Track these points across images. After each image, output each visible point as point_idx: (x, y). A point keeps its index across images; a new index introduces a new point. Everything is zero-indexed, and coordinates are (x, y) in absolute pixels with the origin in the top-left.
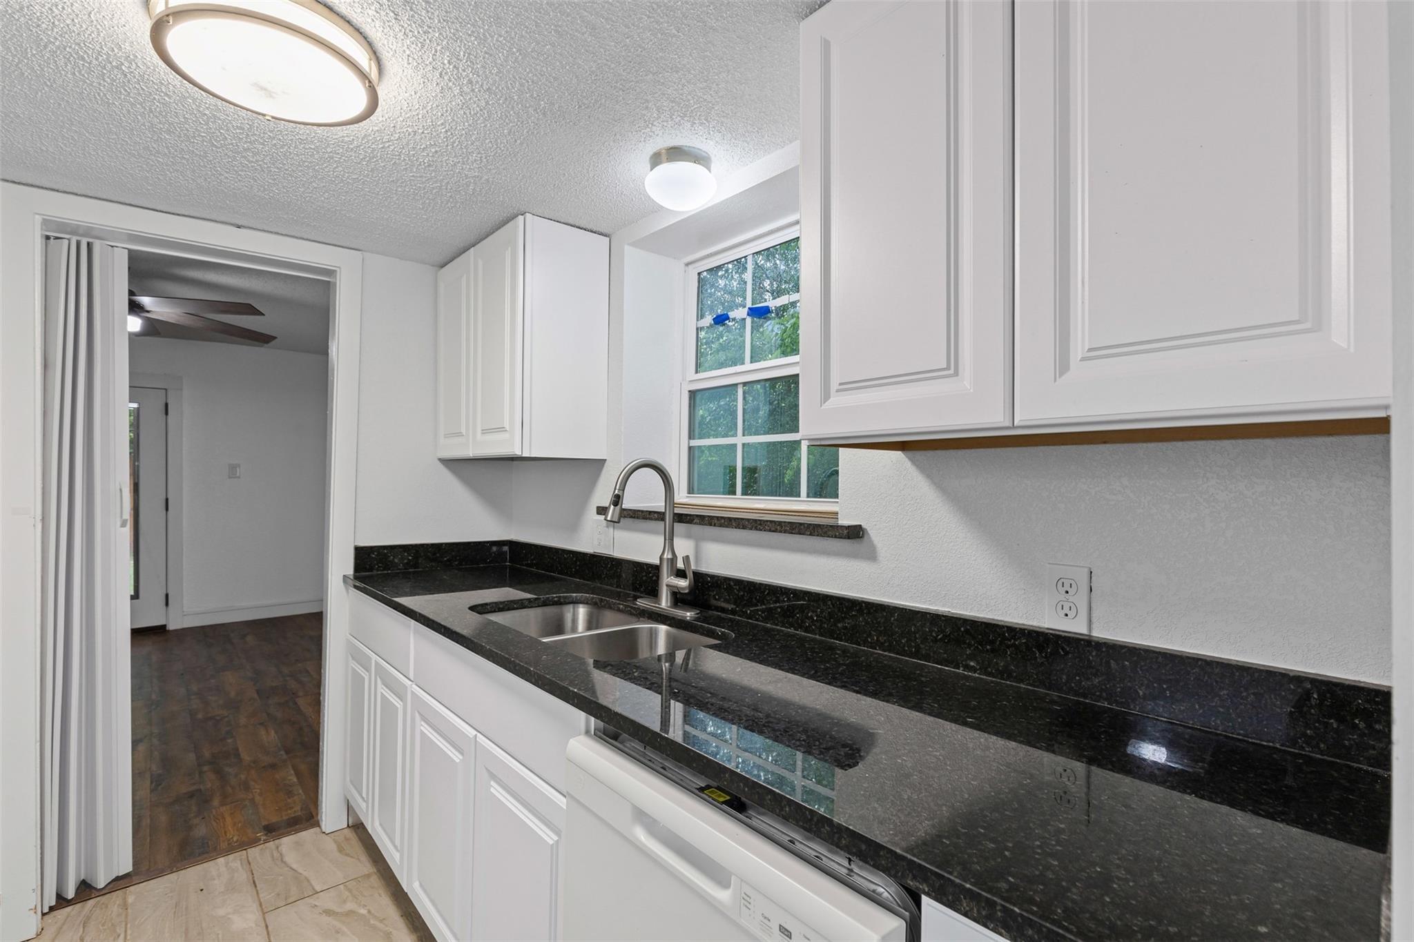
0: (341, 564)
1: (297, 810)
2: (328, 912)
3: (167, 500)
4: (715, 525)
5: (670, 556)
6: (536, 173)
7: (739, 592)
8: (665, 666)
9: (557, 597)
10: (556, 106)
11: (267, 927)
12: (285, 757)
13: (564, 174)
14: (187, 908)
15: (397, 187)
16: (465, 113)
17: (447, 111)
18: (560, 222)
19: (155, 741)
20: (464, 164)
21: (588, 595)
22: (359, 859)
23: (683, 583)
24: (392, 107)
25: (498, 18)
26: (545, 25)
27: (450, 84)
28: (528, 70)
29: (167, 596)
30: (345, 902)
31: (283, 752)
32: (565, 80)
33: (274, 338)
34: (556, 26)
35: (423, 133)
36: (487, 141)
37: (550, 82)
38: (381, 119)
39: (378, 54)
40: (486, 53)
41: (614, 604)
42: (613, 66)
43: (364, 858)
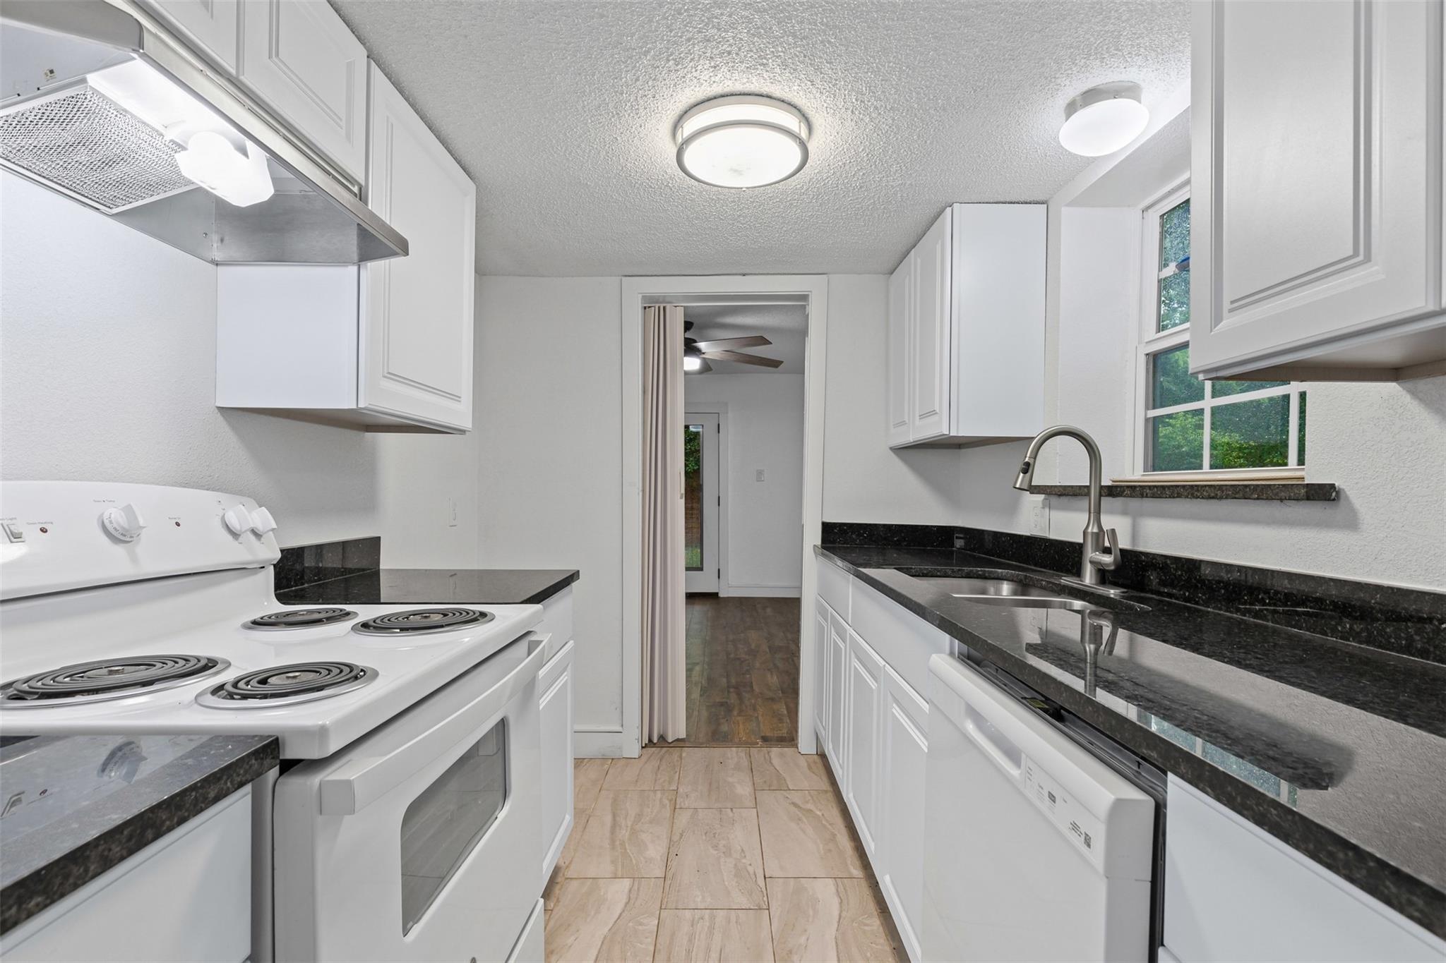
0: (813, 536)
1: (784, 732)
2: (795, 804)
3: (719, 497)
4: (1147, 497)
5: (1095, 530)
6: (952, 164)
7: (1176, 571)
8: (1089, 648)
9: (981, 571)
10: (954, 98)
11: (756, 798)
12: (781, 695)
13: (979, 156)
14: (712, 770)
15: (842, 213)
16: (878, 135)
17: (864, 138)
18: (990, 203)
19: (706, 667)
20: (888, 177)
21: (1013, 572)
22: (821, 778)
23: (1107, 559)
24: (824, 150)
25: (884, 50)
26: (923, 37)
27: (861, 116)
28: (920, 79)
29: (719, 570)
30: (807, 802)
31: (780, 692)
32: (954, 74)
33: (782, 362)
34: (932, 34)
35: (850, 162)
36: (902, 151)
37: (942, 81)
38: (818, 163)
39: (806, 115)
40: (882, 80)
41: (1038, 580)
42: (995, 43)
43: (825, 778)
